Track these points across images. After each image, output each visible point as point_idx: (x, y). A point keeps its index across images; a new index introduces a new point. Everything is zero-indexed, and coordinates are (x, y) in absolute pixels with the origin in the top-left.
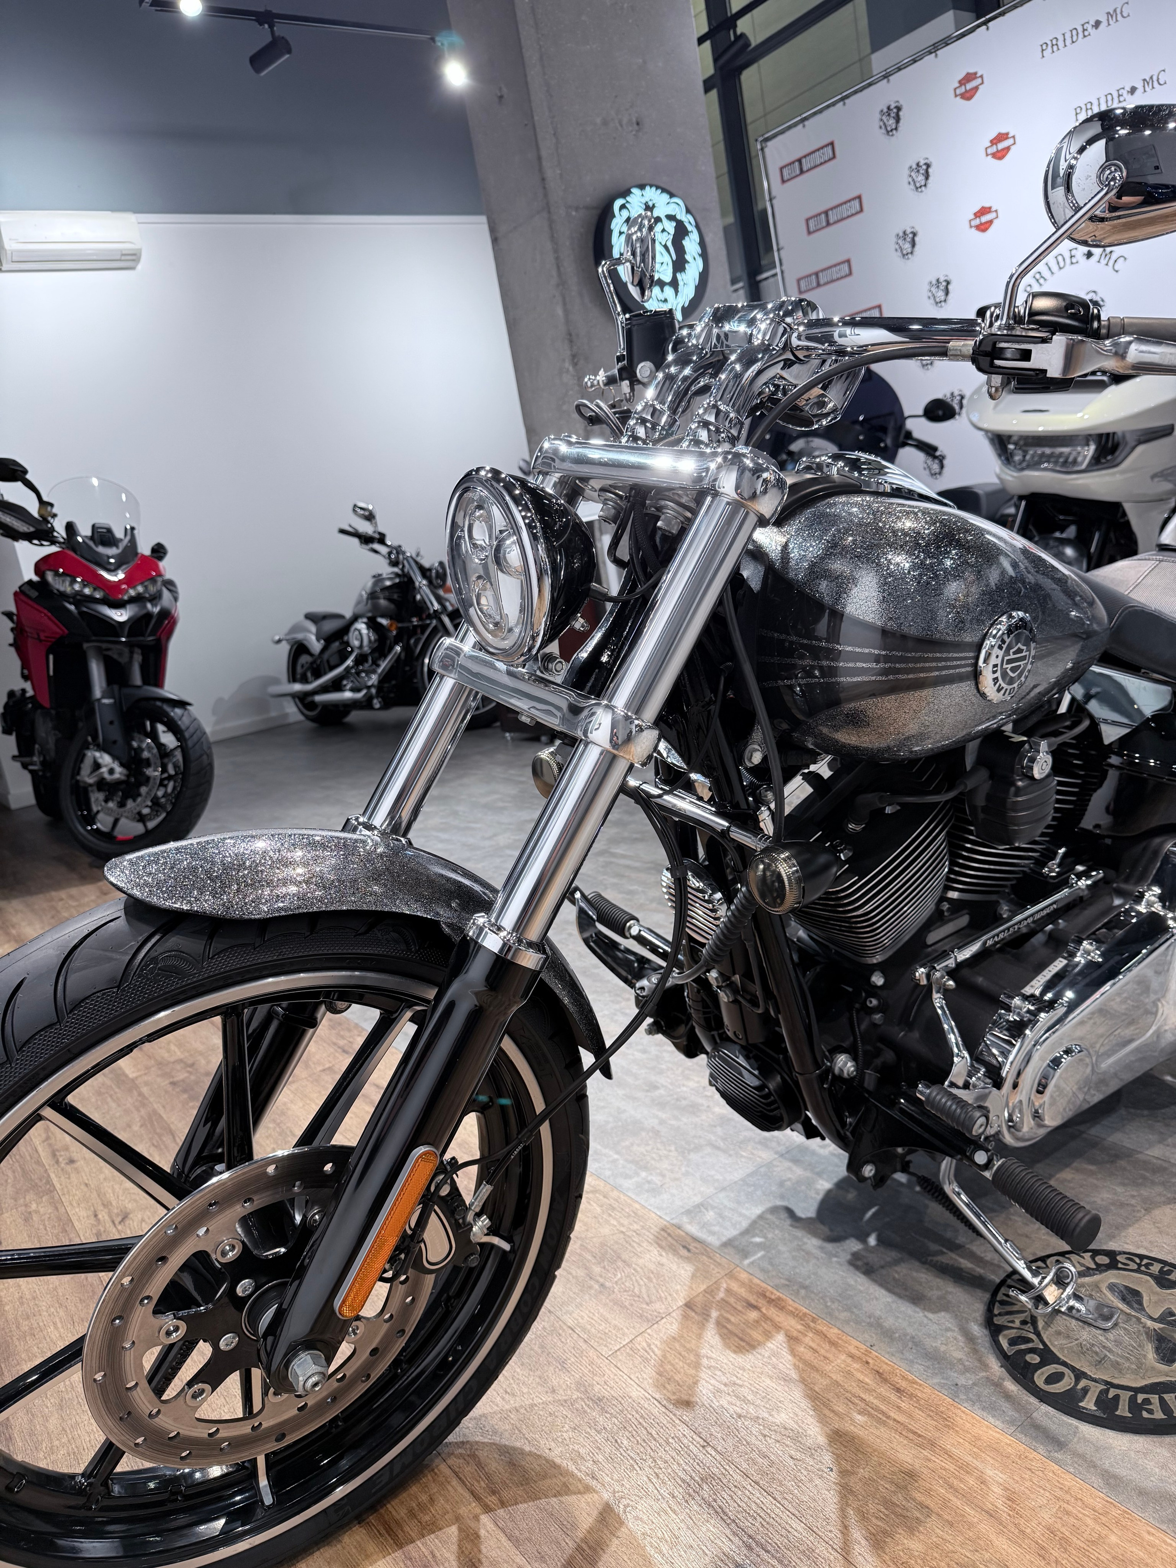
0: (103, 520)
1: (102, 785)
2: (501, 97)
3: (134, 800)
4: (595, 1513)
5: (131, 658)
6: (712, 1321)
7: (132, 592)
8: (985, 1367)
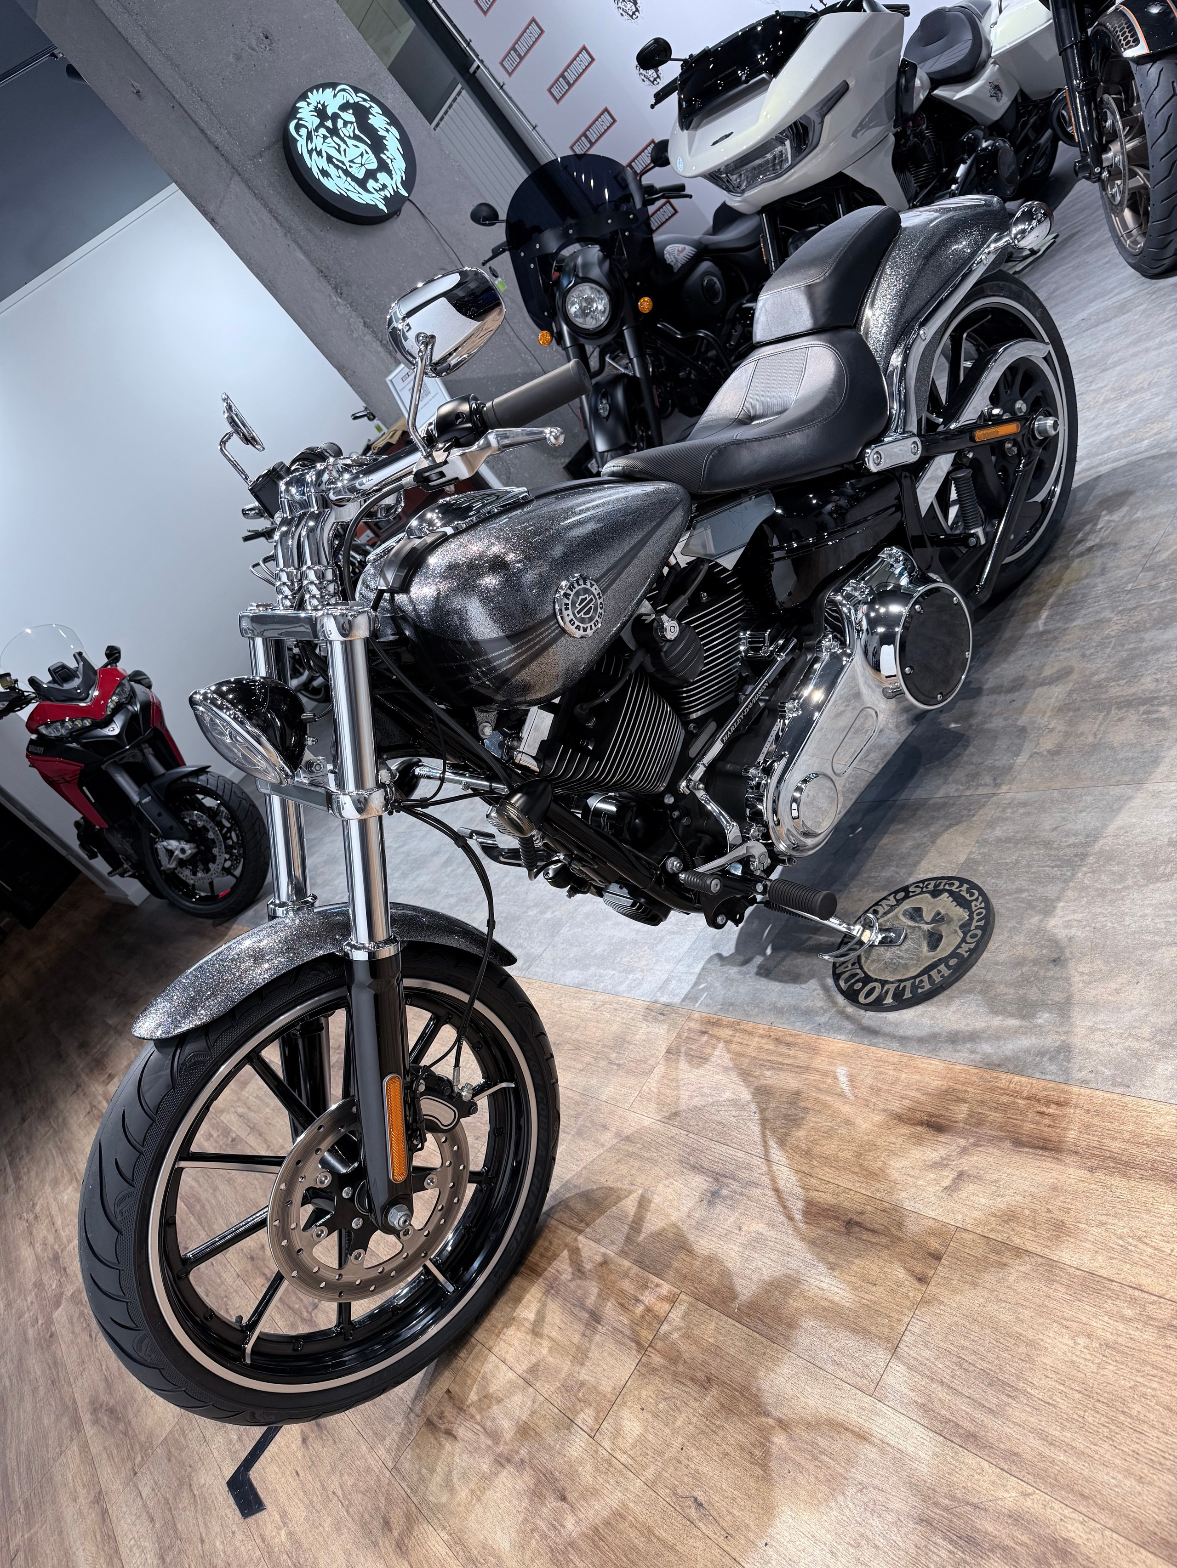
0: (54, 661)
1: (182, 863)
2: (138, 92)
3: (214, 863)
4: (636, 1204)
5: (144, 754)
6: (682, 1054)
7: (111, 705)
8: (834, 1003)
